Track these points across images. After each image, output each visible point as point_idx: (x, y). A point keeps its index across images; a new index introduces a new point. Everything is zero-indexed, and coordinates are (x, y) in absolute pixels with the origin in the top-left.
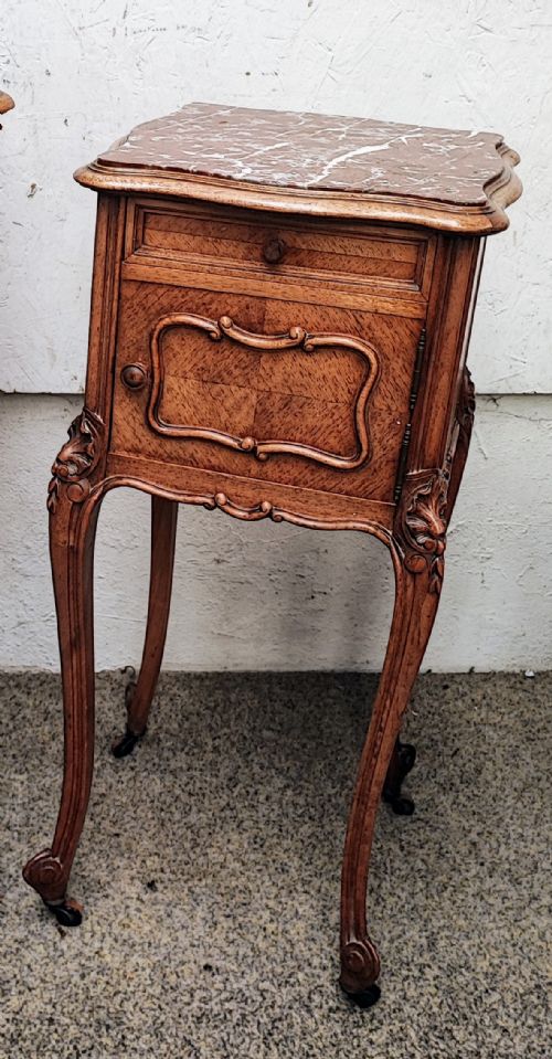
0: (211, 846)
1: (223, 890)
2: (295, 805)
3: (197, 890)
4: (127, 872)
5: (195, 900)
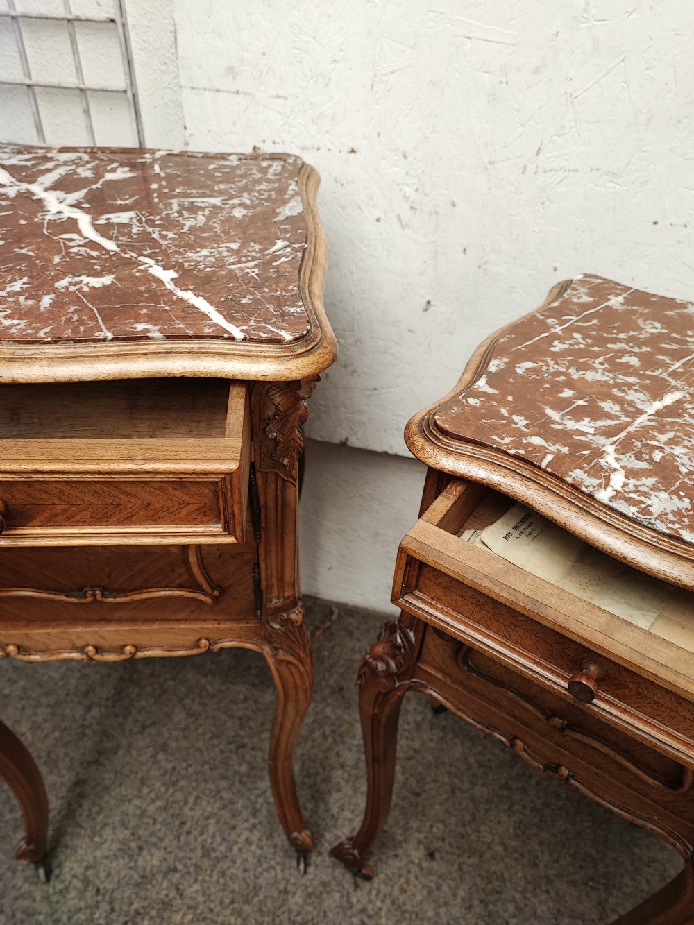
0: (484, 823)
1: (484, 874)
2: (558, 796)
3: (464, 867)
4: (417, 835)
5: (461, 878)
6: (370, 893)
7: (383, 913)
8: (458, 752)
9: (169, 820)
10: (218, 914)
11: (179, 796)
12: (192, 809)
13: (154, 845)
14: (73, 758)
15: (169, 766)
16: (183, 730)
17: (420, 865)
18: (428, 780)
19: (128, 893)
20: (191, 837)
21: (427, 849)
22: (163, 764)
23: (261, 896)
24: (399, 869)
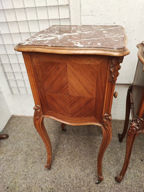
6: (133, 169)
7: (137, 173)
8: (139, 142)
9: (88, 163)
10: (105, 179)
11: (88, 158)
12: (92, 160)
13: (87, 168)
14: (64, 155)
15: (84, 153)
16: (84, 146)
17: (141, 163)
18: (135, 147)
19: (86, 178)
20: (94, 165)
21: (141, 160)
22: (82, 153)
23: (112, 174)
24: (137, 164)
